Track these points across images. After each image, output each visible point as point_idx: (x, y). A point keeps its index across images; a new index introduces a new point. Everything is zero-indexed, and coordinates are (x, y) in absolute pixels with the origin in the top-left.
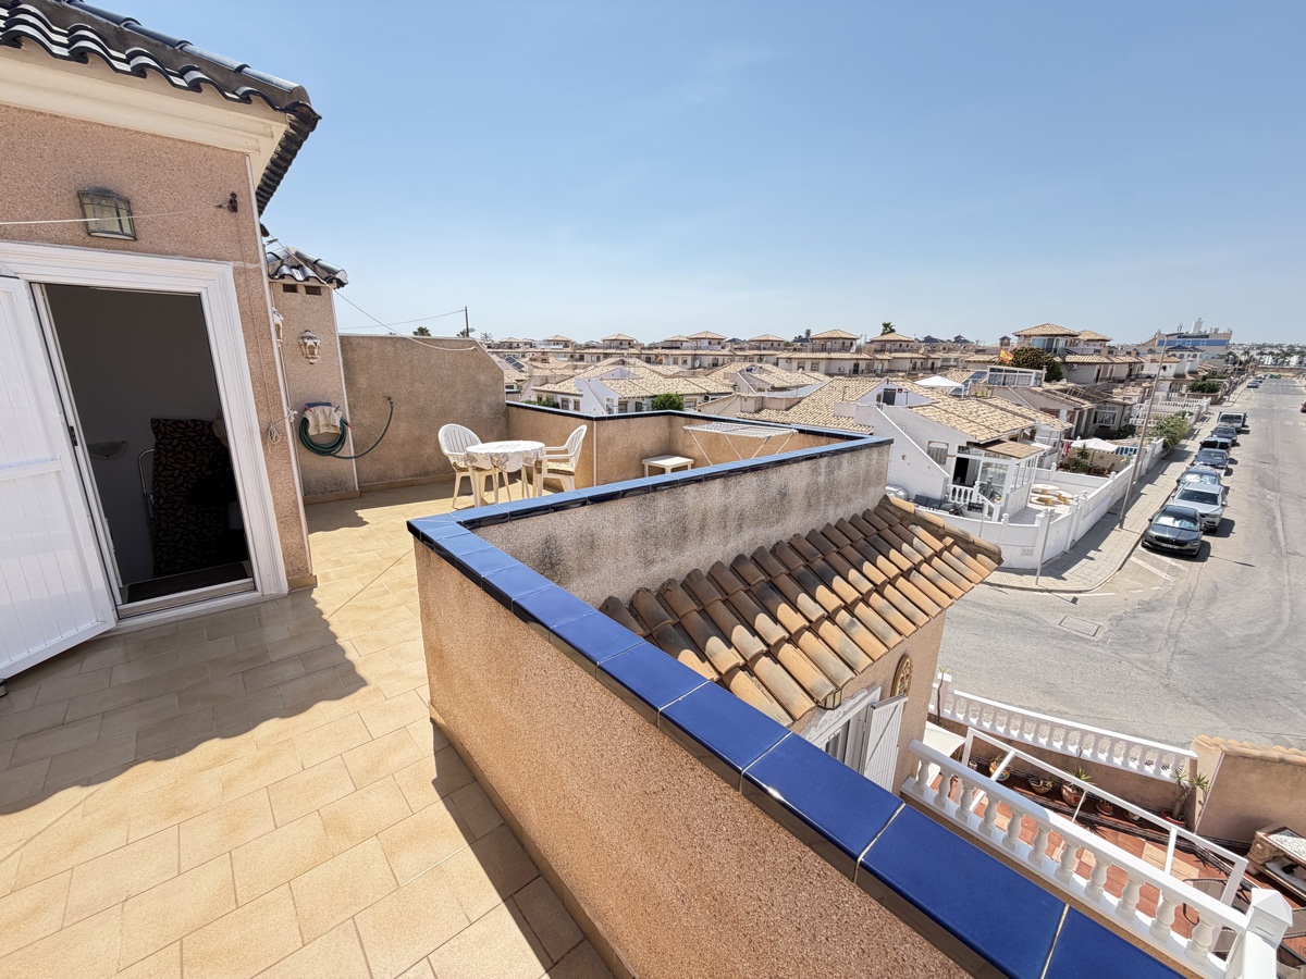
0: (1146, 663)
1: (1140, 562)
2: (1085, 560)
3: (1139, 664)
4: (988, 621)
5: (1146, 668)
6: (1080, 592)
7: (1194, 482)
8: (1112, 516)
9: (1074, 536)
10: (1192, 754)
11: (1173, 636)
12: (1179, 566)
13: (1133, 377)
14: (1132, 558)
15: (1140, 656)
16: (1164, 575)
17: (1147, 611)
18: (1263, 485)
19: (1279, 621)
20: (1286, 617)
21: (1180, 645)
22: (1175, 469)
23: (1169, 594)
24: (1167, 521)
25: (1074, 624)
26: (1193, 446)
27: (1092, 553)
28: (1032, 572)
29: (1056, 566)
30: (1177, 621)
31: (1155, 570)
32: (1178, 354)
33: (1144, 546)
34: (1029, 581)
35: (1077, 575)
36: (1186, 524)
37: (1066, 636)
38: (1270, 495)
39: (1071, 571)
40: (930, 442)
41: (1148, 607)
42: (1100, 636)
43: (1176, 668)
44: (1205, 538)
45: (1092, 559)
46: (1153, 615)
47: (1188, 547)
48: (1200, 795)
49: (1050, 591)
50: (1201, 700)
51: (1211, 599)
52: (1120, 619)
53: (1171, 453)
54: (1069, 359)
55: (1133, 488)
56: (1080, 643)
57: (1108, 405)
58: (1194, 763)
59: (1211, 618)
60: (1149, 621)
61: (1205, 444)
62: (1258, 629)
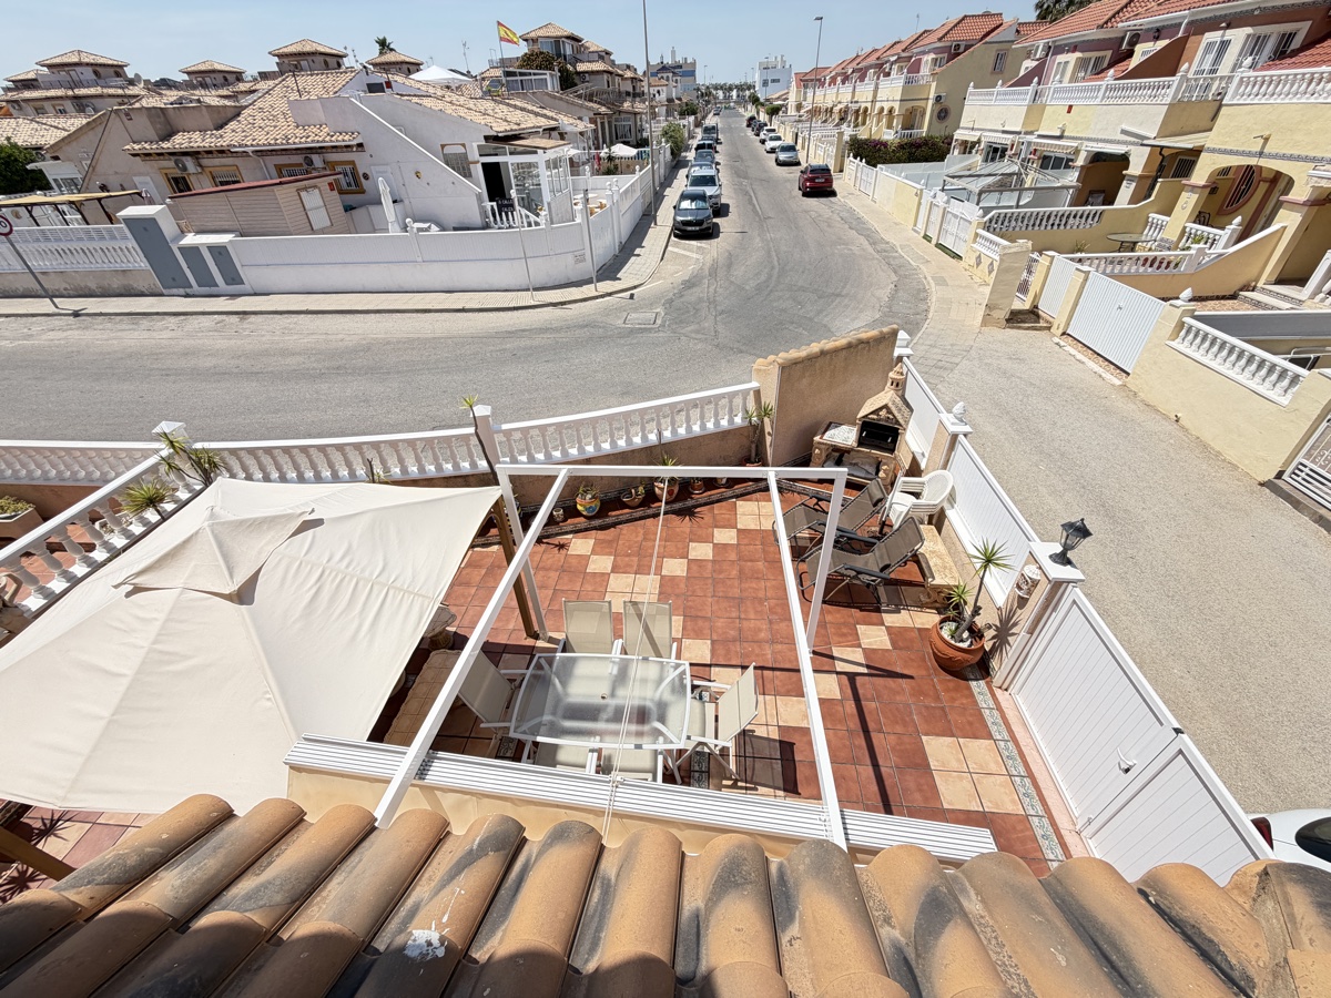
0: (697, 332)
1: (676, 250)
2: (633, 258)
3: (693, 335)
4: (557, 342)
5: (699, 336)
6: (635, 287)
7: (697, 172)
8: (647, 218)
9: (620, 237)
10: (754, 384)
11: (712, 302)
12: (703, 245)
13: (636, 95)
14: (669, 248)
15: (692, 327)
16: (694, 255)
17: (689, 288)
18: (739, 176)
19: (773, 268)
20: (776, 263)
21: (718, 308)
22: (683, 172)
23: (701, 269)
24: (686, 204)
25: (636, 318)
26: (691, 155)
27: (637, 251)
28: (589, 281)
29: (610, 270)
30: (712, 289)
31: (688, 253)
32: (665, 75)
33: (676, 236)
34: (588, 290)
35: (630, 273)
36: (701, 204)
37: (632, 331)
38: (745, 182)
39: (623, 271)
40: (443, 146)
41: (689, 284)
42: (659, 322)
43: (720, 328)
44: (715, 220)
45: (638, 255)
46: (694, 290)
47: (705, 226)
48: (768, 429)
49: (610, 294)
50: (743, 348)
51: (729, 266)
52: (672, 301)
53: (677, 163)
54: (581, 67)
55: (656, 193)
56: (645, 335)
57: (623, 116)
58: (757, 393)
59: (733, 279)
60: (692, 296)
61: (699, 147)
62: (763, 278)
